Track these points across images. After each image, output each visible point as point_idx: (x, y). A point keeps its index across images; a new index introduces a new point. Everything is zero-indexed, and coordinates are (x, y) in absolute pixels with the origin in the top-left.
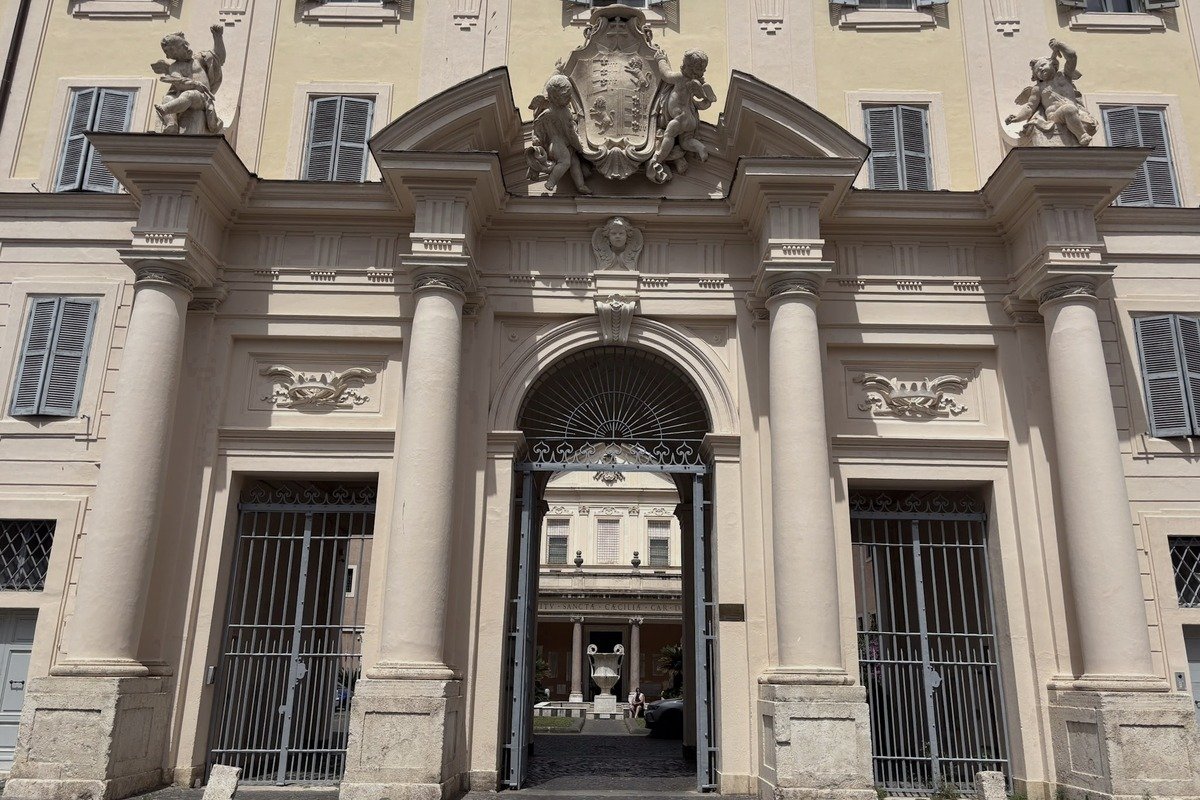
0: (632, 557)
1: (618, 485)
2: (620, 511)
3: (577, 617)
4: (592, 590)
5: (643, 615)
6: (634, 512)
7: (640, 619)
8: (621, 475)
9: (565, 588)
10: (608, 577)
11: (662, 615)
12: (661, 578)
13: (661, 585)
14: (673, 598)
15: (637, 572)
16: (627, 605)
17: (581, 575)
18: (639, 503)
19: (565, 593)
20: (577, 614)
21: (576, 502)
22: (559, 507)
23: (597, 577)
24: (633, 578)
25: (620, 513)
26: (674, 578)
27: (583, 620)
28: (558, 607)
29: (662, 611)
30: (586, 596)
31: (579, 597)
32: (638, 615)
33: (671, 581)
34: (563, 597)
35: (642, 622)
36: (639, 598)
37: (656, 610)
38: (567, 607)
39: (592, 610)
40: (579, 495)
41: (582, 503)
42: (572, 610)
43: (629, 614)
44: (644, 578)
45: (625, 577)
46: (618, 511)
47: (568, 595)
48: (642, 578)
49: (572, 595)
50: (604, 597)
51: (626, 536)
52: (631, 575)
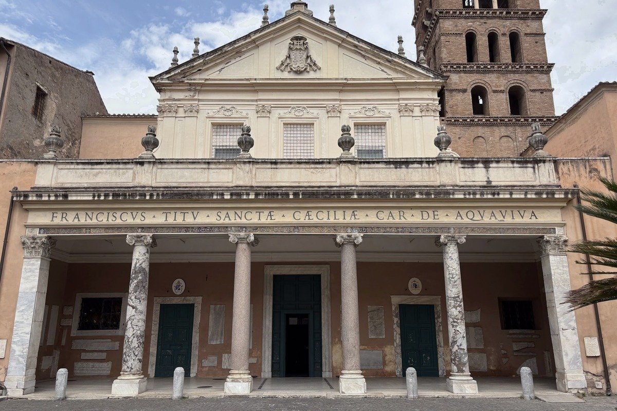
0: (339, 134)
2: (315, 112)
3: (242, 234)
4: (269, 188)
5: (362, 228)
6: (334, 112)
7: (357, 234)
8: (315, 64)
9: (220, 184)
10: (298, 166)
11: (397, 227)
12: (392, 166)
13: (394, 177)
14: (417, 196)
15: (349, 156)
16: (332, 212)
17: (249, 162)
18: (341, 100)
19: (220, 191)
20: (241, 227)
21: (252, 101)
22: (228, 107)
23: (279, 166)
24: (343, 166)
25: (315, 115)
26: (416, 165)
27: (252, 238)
28: (206, 218)
29: (397, 220)
30: (257, 195)
31: (245, 197)
32: (352, 227)
33: (410, 170)
34: (215, 197)
35: (360, 240)
36: (356, 197)
37: (385, 221)
38: (223, 217)
39: (269, 221)
40: (256, 91)
41: (260, 100)
42: (233, 221)
43: (335, 227)
44: (362, 166)
45: (328, 166)
46: (311, 111)
47: (222, 195)
48: (358, 166)
49: (232, 195)
50: (291, 197)
51: (324, 145)
52: (339, 162)
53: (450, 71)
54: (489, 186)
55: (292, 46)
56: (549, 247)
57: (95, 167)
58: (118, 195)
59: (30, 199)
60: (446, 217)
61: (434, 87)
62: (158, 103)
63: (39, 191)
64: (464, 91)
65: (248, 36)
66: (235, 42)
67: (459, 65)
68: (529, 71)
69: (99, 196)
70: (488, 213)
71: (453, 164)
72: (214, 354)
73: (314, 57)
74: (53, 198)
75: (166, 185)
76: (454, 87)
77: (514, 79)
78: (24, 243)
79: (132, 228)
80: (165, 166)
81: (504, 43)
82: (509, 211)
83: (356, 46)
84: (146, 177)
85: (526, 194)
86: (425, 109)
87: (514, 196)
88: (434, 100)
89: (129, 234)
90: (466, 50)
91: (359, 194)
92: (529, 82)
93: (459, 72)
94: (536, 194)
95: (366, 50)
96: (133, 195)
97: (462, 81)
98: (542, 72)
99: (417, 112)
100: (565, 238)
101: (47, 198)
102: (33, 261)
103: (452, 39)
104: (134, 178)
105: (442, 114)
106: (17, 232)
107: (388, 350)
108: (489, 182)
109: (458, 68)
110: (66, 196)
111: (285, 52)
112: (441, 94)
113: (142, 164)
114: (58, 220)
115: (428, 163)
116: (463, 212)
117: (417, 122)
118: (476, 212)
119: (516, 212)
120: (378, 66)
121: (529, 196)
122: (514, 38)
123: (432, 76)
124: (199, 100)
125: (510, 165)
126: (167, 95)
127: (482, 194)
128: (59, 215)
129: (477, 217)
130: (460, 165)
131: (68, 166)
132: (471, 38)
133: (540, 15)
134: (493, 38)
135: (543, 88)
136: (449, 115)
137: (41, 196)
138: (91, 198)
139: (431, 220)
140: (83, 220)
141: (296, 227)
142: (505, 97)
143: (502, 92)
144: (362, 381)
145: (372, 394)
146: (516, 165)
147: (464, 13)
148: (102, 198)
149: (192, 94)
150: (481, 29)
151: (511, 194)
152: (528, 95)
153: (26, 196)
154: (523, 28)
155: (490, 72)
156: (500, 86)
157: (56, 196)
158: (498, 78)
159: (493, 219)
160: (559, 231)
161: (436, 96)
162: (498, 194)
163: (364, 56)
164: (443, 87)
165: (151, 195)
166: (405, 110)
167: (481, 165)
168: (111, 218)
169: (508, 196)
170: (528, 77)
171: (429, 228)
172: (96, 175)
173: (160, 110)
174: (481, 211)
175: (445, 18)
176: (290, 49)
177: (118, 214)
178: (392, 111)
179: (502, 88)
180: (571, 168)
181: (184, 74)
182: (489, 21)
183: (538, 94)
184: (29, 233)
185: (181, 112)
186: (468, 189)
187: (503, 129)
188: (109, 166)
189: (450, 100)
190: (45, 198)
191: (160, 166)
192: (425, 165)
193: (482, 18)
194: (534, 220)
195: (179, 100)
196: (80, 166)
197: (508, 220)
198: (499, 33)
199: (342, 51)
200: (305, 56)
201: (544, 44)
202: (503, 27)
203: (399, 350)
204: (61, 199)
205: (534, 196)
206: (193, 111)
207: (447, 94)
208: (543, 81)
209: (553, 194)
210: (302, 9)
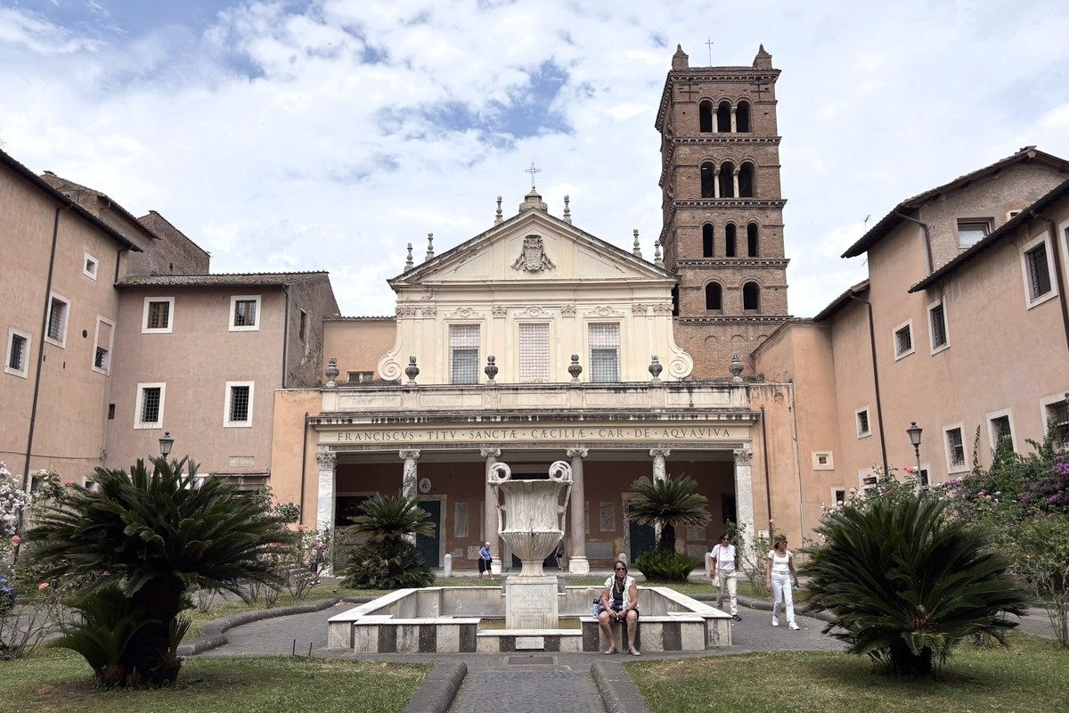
0: (569, 363)
1: (546, 276)
2: (550, 312)
3: (491, 449)
4: (512, 411)
5: (587, 444)
6: (569, 312)
7: (584, 449)
8: (549, 262)
9: (472, 408)
10: (535, 391)
11: (616, 443)
12: (613, 391)
13: (614, 401)
14: (631, 419)
15: (578, 383)
16: (563, 431)
17: (495, 389)
18: (575, 300)
19: (472, 414)
20: (490, 444)
21: (488, 301)
22: (465, 308)
23: (519, 392)
24: (572, 392)
25: (550, 315)
26: (632, 391)
27: (499, 453)
28: (462, 436)
29: (616, 437)
30: (502, 418)
31: (493, 420)
32: (580, 443)
33: (627, 395)
34: (469, 420)
35: (586, 454)
36: (582, 419)
37: (606, 437)
38: (475, 436)
39: (512, 439)
40: (492, 291)
41: (496, 301)
42: (483, 439)
43: (567, 443)
44: (588, 391)
45: (560, 391)
46: (547, 311)
47: (475, 418)
48: (584, 391)
49: (482, 418)
50: (530, 419)
51: (559, 345)
52: (569, 388)
53: (685, 268)
54: (691, 410)
55: (526, 245)
56: (737, 459)
57: (369, 394)
58: (393, 420)
59: (322, 423)
60: (655, 435)
61: (668, 286)
62: (396, 305)
63: (329, 416)
64: (699, 289)
65: (483, 234)
66: (470, 242)
67: (694, 262)
68: (764, 267)
69: (377, 420)
70: (688, 432)
71: (662, 390)
72: (460, 547)
73: (548, 256)
74: (340, 423)
75: (429, 409)
76: (688, 285)
77: (750, 275)
78: (318, 459)
79: (403, 445)
80: (427, 393)
81: (742, 236)
82: (707, 429)
83: (590, 243)
84: (412, 403)
85: (719, 416)
86: (659, 309)
87: (709, 418)
88: (667, 299)
89: (401, 450)
90: (702, 244)
91: (584, 417)
92: (764, 278)
93: (694, 268)
94: (727, 416)
95: (600, 248)
96: (404, 419)
97: (696, 278)
98: (778, 268)
99: (650, 311)
100: (750, 452)
101: (335, 423)
102: (326, 473)
103: (689, 231)
104: (402, 403)
105: (675, 313)
106: (313, 451)
107: (618, 542)
108: (691, 405)
109: (693, 265)
110: (350, 421)
111: (520, 250)
112: (675, 292)
113: (408, 391)
114: (343, 440)
115: (642, 389)
116: (669, 431)
117: (650, 322)
118: (679, 430)
119: (712, 430)
120: (612, 264)
121: (721, 418)
122: (753, 230)
123: (665, 275)
124: (436, 302)
125: (710, 390)
126: (405, 297)
127: (683, 417)
128: (344, 435)
129: (681, 435)
130: (669, 391)
131: (347, 394)
132: (708, 231)
133: (780, 205)
134: (731, 229)
135: (778, 285)
136: (682, 314)
137: (331, 421)
138: (370, 422)
139: (643, 437)
140: (363, 439)
141: (534, 444)
142: (740, 294)
143: (737, 289)
144: (586, 564)
145: (593, 574)
146: (714, 390)
147: (701, 204)
148: (380, 422)
149: (429, 294)
150: (719, 221)
151: (707, 417)
152: (763, 293)
153: (319, 421)
154: (761, 219)
155: (725, 268)
156: (735, 283)
157: (343, 421)
158: (734, 274)
159: (693, 436)
160: (746, 446)
161: (669, 295)
162: (696, 417)
163: (599, 253)
164: (677, 285)
165: (419, 419)
166: (639, 310)
167: (685, 390)
168: (386, 437)
169: (705, 419)
170: (763, 273)
171: (641, 443)
172: (370, 401)
173: (399, 312)
174: (684, 429)
175: (681, 209)
176: (525, 247)
177: (391, 434)
178: (625, 311)
179: (737, 285)
180: (760, 393)
181: (421, 275)
182: (728, 212)
183: (772, 291)
184: (320, 450)
185: (419, 315)
186: (673, 412)
187: (735, 328)
188: (381, 393)
189: (685, 298)
190: (334, 423)
191: (423, 393)
192: (639, 391)
193: (720, 208)
194: (726, 438)
195: (417, 302)
196: (357, 394)
197: (705, 437)
198: (737, 225)
199: (577, 247)
200: (539, 255)
201: (782, 237)
202: (741, 218)
203: (628, 542)
204: (347, 423)
205: (725, 418)
206: (430, 313)
207: (681, 292)
208: (778, 277)
209: (741, 417)
210: (536, 204)
